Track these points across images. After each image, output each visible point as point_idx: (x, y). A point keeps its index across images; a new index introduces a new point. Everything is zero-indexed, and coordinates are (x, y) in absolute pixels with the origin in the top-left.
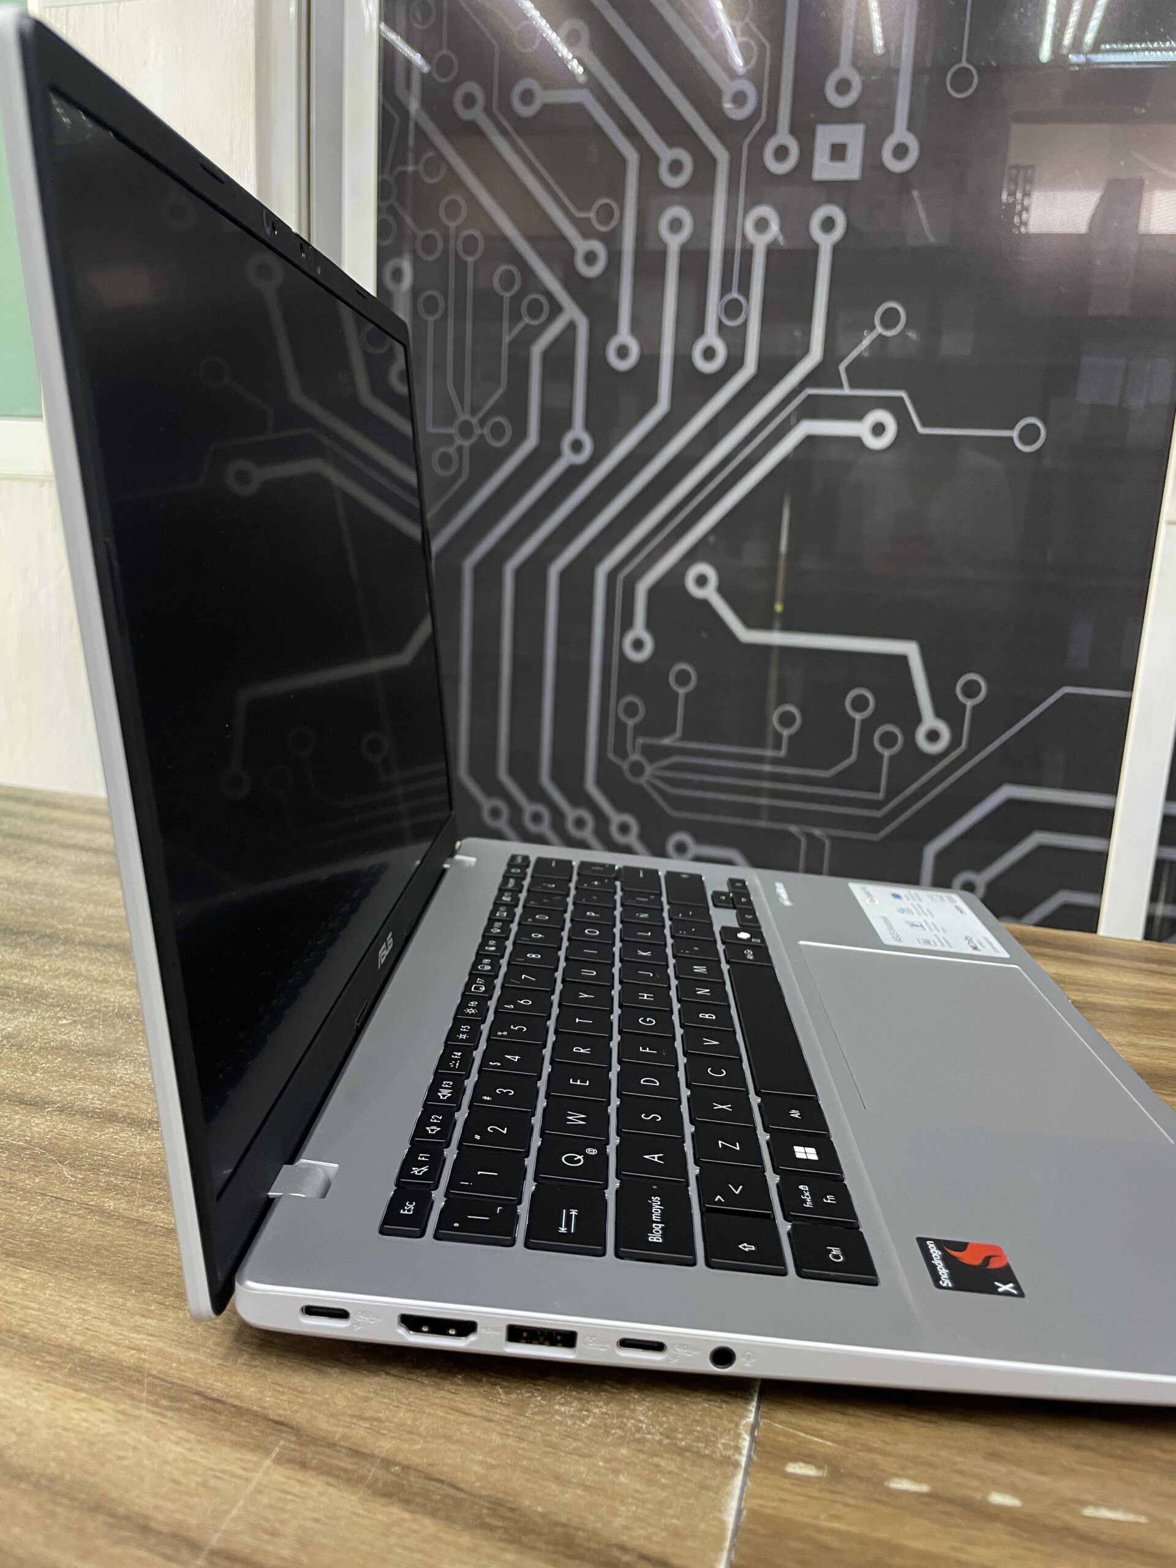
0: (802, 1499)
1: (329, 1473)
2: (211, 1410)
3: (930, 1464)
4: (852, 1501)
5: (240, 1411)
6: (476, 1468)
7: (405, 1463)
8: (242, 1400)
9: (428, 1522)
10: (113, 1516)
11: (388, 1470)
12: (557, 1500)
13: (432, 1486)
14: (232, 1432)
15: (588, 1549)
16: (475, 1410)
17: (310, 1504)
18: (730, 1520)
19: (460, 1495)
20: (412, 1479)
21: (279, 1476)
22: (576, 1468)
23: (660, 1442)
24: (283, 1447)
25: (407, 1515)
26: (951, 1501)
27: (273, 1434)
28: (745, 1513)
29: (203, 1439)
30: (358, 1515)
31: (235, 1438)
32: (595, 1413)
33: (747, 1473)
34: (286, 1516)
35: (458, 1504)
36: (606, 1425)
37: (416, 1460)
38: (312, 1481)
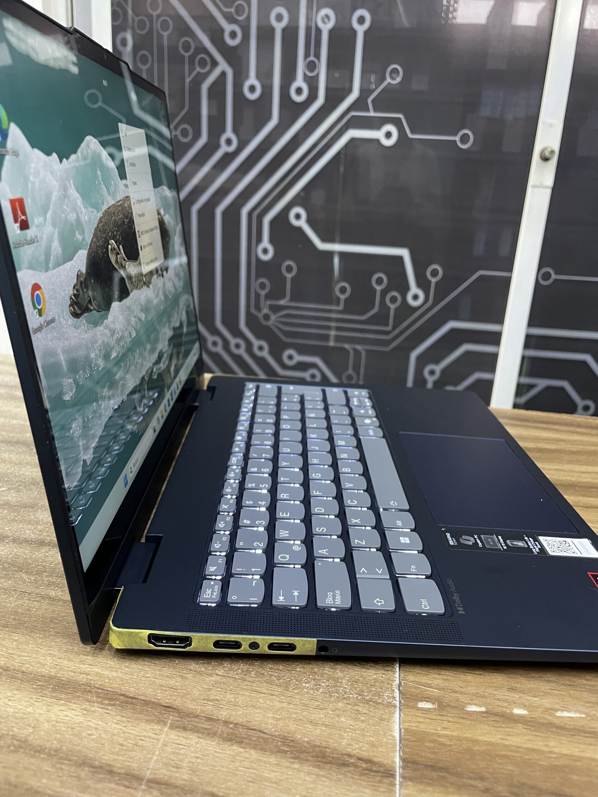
0: (428, 720)
1: (198, 732)
2: (131, 703)
3: (484, 697)
4: (451, 719)
5: (147, 703)
6: (271, 721)
7: (235, 722)
8: (146, 697)
9: (252, 752)
10: (93, 767)
11: (227, 726)
12: (313, 733)
13: (251, 733)
14: (145, 714)
15: (333, 758)
16: (264, 690)
17: (193, 749)
18: (397, 735)
19: (266, 736)
20: (241, 730)
21: (174, 735)
22: (318, 716)
23: (357, 698)
24: (172, 720)
25: (242, 750)
26: (496, 715)
27: (166, 713)
28: (403, 730)
29: (130, 720)
30: (217, 752)
31: (146, 717)
32: (323, 686)
33: (400, 710)
34: (181, 757)
35: (266, 741)
36: (329, 692)
37: (240, 720)
38: (191, 737)
